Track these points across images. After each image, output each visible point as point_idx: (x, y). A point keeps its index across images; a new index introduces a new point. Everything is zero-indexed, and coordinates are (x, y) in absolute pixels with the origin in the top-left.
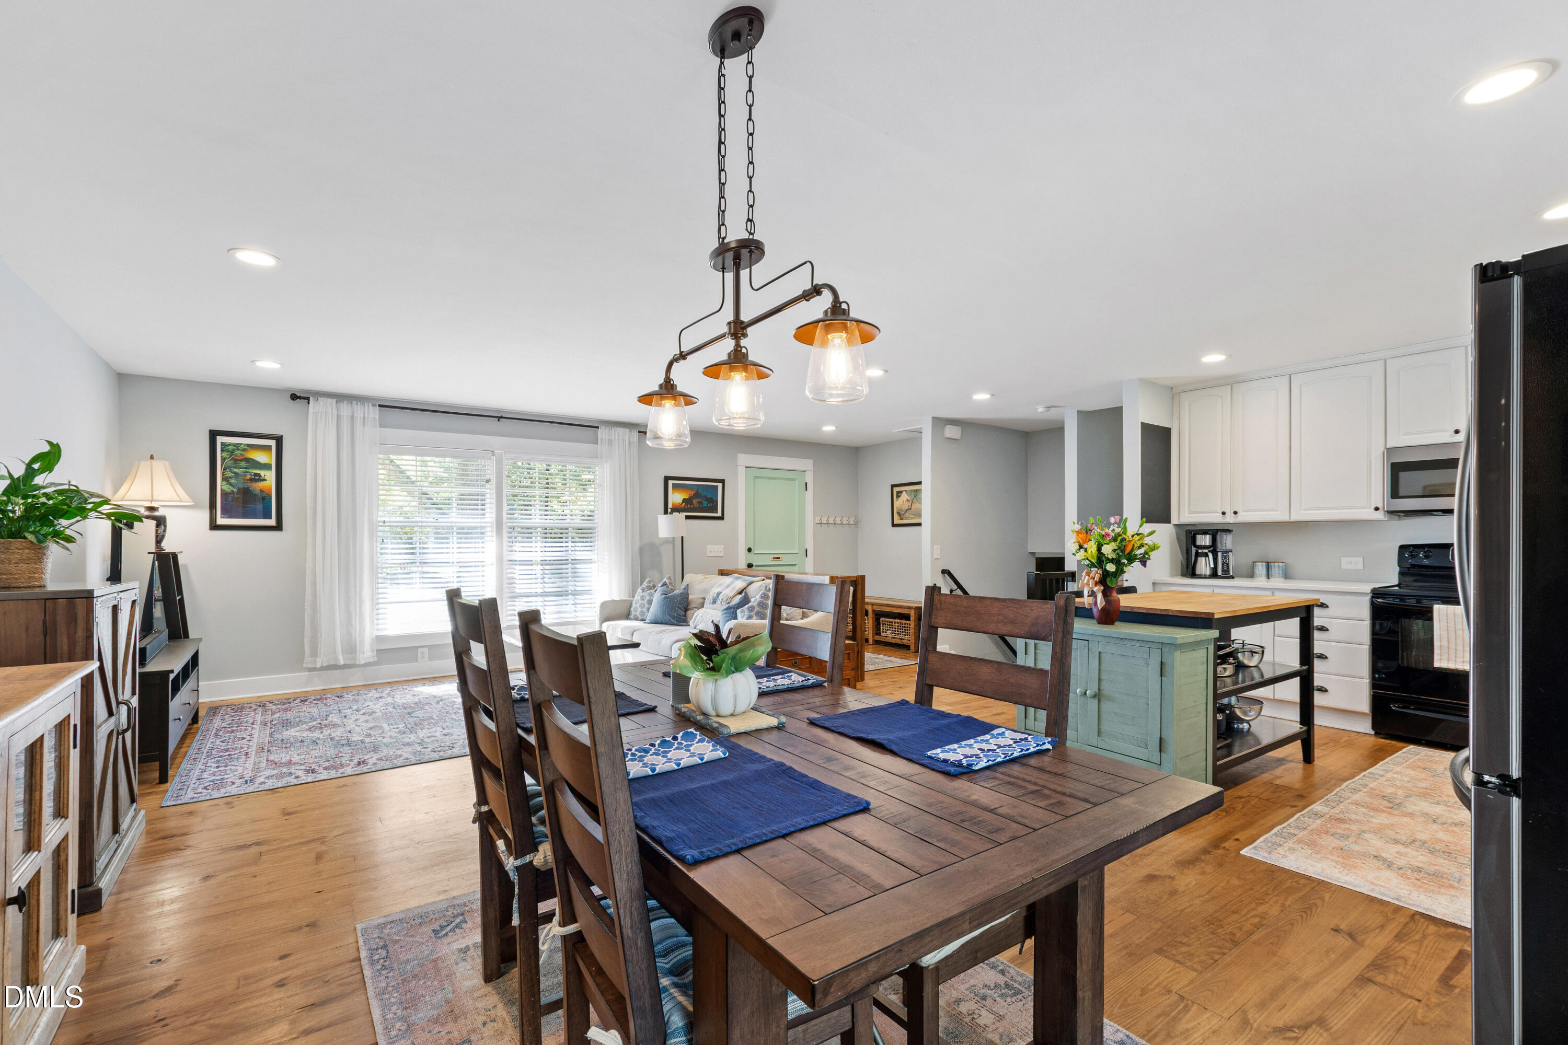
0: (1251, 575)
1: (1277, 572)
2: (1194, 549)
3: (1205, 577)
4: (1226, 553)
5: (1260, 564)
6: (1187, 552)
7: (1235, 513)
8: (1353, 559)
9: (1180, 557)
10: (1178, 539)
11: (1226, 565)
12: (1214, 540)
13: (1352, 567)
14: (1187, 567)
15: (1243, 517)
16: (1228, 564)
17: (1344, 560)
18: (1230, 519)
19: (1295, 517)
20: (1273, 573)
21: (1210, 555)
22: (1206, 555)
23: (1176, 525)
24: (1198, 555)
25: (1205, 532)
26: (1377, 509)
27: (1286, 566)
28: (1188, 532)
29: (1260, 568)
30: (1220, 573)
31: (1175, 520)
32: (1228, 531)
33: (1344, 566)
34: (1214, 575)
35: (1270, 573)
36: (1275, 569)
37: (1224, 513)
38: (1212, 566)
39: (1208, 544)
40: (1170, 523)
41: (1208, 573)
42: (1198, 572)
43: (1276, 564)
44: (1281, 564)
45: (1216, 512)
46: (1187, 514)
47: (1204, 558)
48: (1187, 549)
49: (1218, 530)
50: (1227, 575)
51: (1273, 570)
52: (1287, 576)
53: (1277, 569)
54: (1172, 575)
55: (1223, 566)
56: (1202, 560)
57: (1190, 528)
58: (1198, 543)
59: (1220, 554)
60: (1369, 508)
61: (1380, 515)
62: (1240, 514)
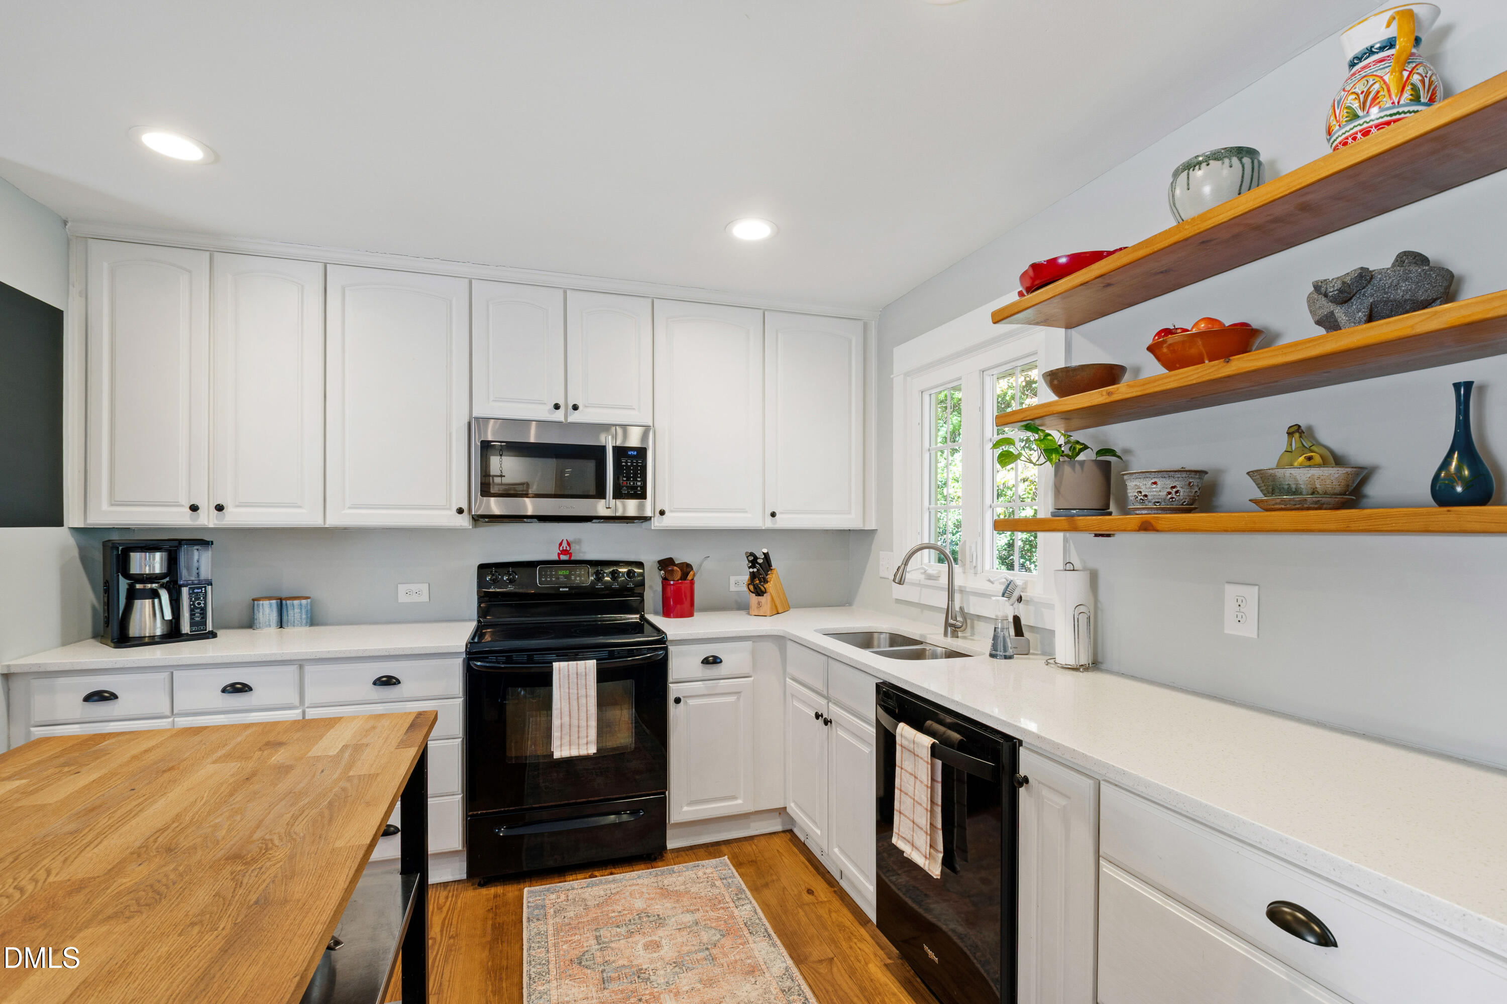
0: (249, 623)
1: (297, 616)
2: (123, 584)
3: (153, 641)
4: (200, 588)
5: (266, 603)
6: (107, 591)
7: (220, 508)
8: (414, 587)
9: (90, 598)
10: (85, 559)
11: (199, 612)
12: (172, 562)
13: (415, 599)
14: (107, 622)
15: (235, 517)
16: (203, 611)
17: (402, 589)
18: (207, 519)
19: (334, 520)
20: (291, 617)
21: (164, 595)
22: (155, 594)
23: (76, 530)
24: (132, 595)
25: (150, 547)
26: (460, 511)
27: (312, 604)
28: (109, 546)
29: (267, 610)
30: (186, 628)
31: (73, 517)
32: (205, 544)
33: (403, 598)
34: (173, 634)
35: (285, 618)
36: (295, 610)
37: (194, 508)
38: (168, 616)
39: (157, 570)
40: (59, 523)
41: (159, 632)
42: (134, 630)
43: (296, 602)
44: (304, 602)
45: (177, 505)
46: (105, 507)
47: (147, 603)
48: (106, 583)
49: (180, 542)
50: (202, 633)
51: (291, 612)
52: (313, 621)
53: (297, 610)
54: (68, 639)
55: (192, 615)
56: (143, 608)
57: (115, 537)
58: (134, 569)
59: (185, 591)
60: (449, 509)
61: (464, 521)
62: (229, 510)
